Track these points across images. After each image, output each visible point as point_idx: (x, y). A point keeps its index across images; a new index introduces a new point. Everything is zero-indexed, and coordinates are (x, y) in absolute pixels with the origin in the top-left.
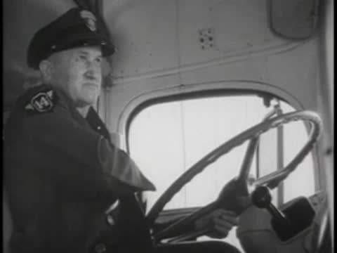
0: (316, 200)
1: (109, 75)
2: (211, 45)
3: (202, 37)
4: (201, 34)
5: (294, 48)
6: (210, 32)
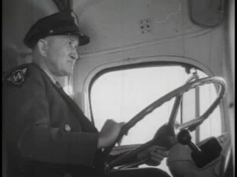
0: (222, 139)
2: (149, 31)
3: (142, 25)
6: (147, 22)
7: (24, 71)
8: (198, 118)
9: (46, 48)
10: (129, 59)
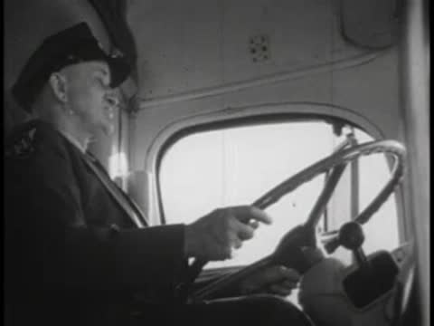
0: (400, 255)
1: (134, 96)
2: (266, 57)
3: (253, 46)
4: (252, 42)
5: (372, 60)
6: (263, 40)
7: (31, 134)
8: (356, 217)
9: (66, 88)
10: (229, 109)
